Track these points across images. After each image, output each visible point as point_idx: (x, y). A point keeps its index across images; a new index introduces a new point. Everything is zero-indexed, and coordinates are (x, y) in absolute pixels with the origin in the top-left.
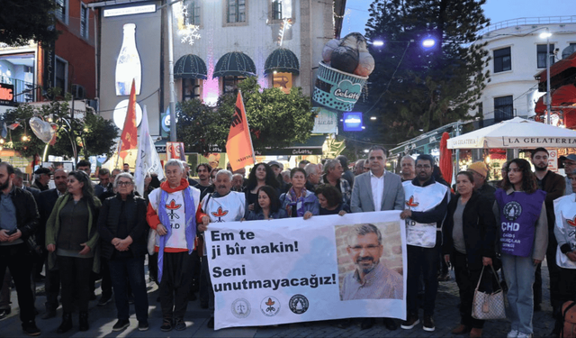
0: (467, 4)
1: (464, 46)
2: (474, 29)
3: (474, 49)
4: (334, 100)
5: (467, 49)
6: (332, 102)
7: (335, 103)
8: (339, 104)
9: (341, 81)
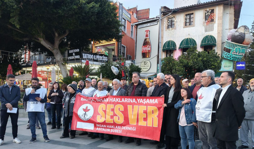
6: (231, 57)
7: (232, 57)
8: (234, 58)
9: (236, 48)
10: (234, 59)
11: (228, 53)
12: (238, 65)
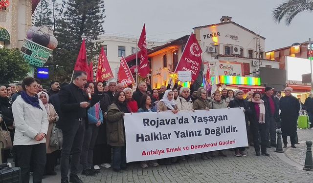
0: (95, 22)
1: (93, 41)
2: (98, 34)
3: (98, 44)
4: (33, 60)
5: (93, 43)
6: (32, 61)
7: (34, 62)
8: (36, 62)
9: (39, 50)
10: (36, 64)
11: (28, 56)
12: (40, 72)
